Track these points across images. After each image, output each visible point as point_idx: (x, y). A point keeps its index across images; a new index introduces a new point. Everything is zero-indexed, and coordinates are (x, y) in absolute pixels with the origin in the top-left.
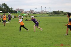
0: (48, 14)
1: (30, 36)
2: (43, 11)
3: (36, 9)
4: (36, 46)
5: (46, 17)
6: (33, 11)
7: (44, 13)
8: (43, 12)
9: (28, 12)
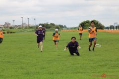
0: (31, 28)
1: (3, 61)
2: (25, 24)
3: (14, 21)
4: (12, 76)
5: (29, 33)
6: (9, 24)
7: (26, 28)
8: (25, 26)
9: (2, 25)
